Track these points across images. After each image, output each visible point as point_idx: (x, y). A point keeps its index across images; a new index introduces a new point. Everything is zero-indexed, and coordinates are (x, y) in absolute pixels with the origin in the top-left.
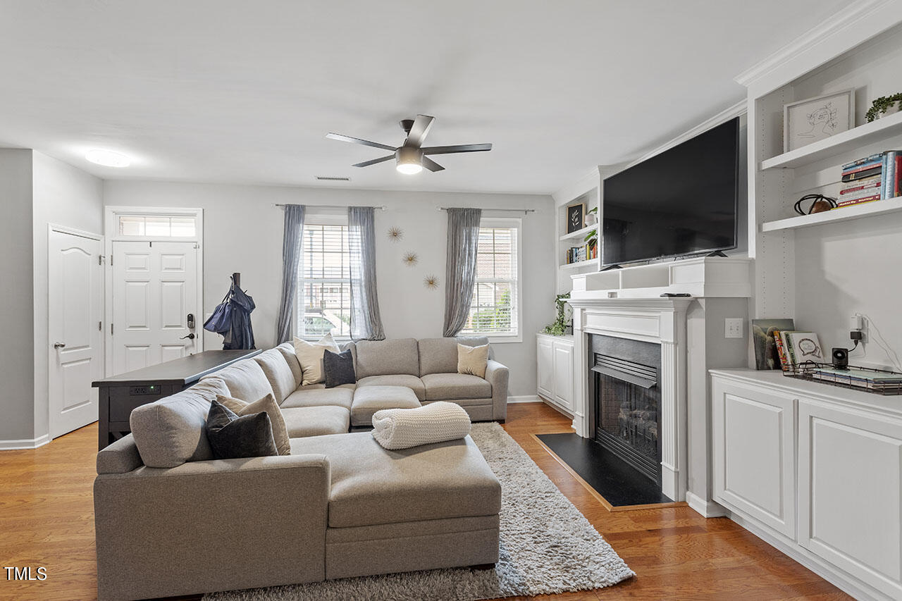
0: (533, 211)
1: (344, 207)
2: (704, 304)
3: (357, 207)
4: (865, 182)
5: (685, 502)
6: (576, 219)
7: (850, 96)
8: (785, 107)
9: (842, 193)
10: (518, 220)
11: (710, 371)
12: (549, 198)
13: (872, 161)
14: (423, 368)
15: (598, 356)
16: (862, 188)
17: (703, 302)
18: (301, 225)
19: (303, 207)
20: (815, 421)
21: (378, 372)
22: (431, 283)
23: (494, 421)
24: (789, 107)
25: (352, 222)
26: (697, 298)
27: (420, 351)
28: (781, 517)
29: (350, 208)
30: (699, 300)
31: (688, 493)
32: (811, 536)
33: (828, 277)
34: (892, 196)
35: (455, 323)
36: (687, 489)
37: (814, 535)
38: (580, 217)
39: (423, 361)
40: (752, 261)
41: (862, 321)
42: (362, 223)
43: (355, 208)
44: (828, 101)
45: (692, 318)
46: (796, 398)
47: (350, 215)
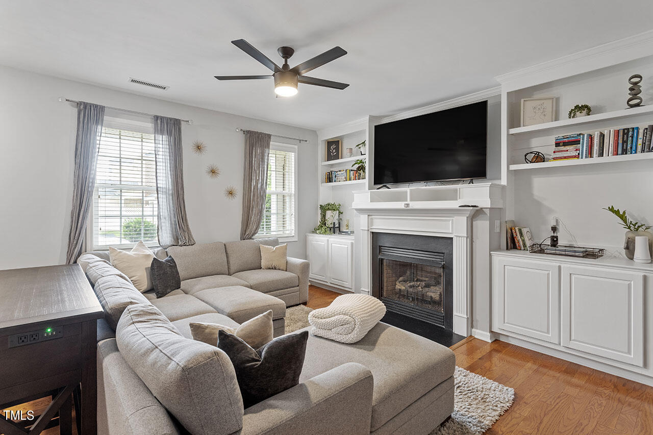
0: (306, 141)
1: (148, 115)
2: (489, 212)
3: (163, 117)
4: (568, 148)
5: (471, 336)
6: (334, 151)
7: (553, 101)
8: (522, 100)
9: (554, 152)
10: (295, 146)
11: (491, 253)
12: (314, 132)
13: (572, 137)
14: (231, 268)
15: (382, 248)
16: (567, 151)
17: (487, 211)
18: (99, 127)
19: (102, 108)
20: (573, 277)
21: (193, 275)
22: (231, 193)
23: (300, 304)
24: (524, 101)
25: (158, 131)
26: (482, 208)
27: (228, 252)
28: (548, 333)
29: (157, 118)
30: (483, 209)
31: (473, 330)
32: (570, 340)
33: (535, 198)
34: (586, 157)
35: (252, 227)
36: (472, 327)
37: (573, 338)
38: (337, 149)
39: (231, 262)
40: (504, 187)
41: (557, 221)
42: (169, 134)
43: (162, 118)
44: (543, 101)
45: (476, 220)
46: (559, 264)
47: (156, 124)
